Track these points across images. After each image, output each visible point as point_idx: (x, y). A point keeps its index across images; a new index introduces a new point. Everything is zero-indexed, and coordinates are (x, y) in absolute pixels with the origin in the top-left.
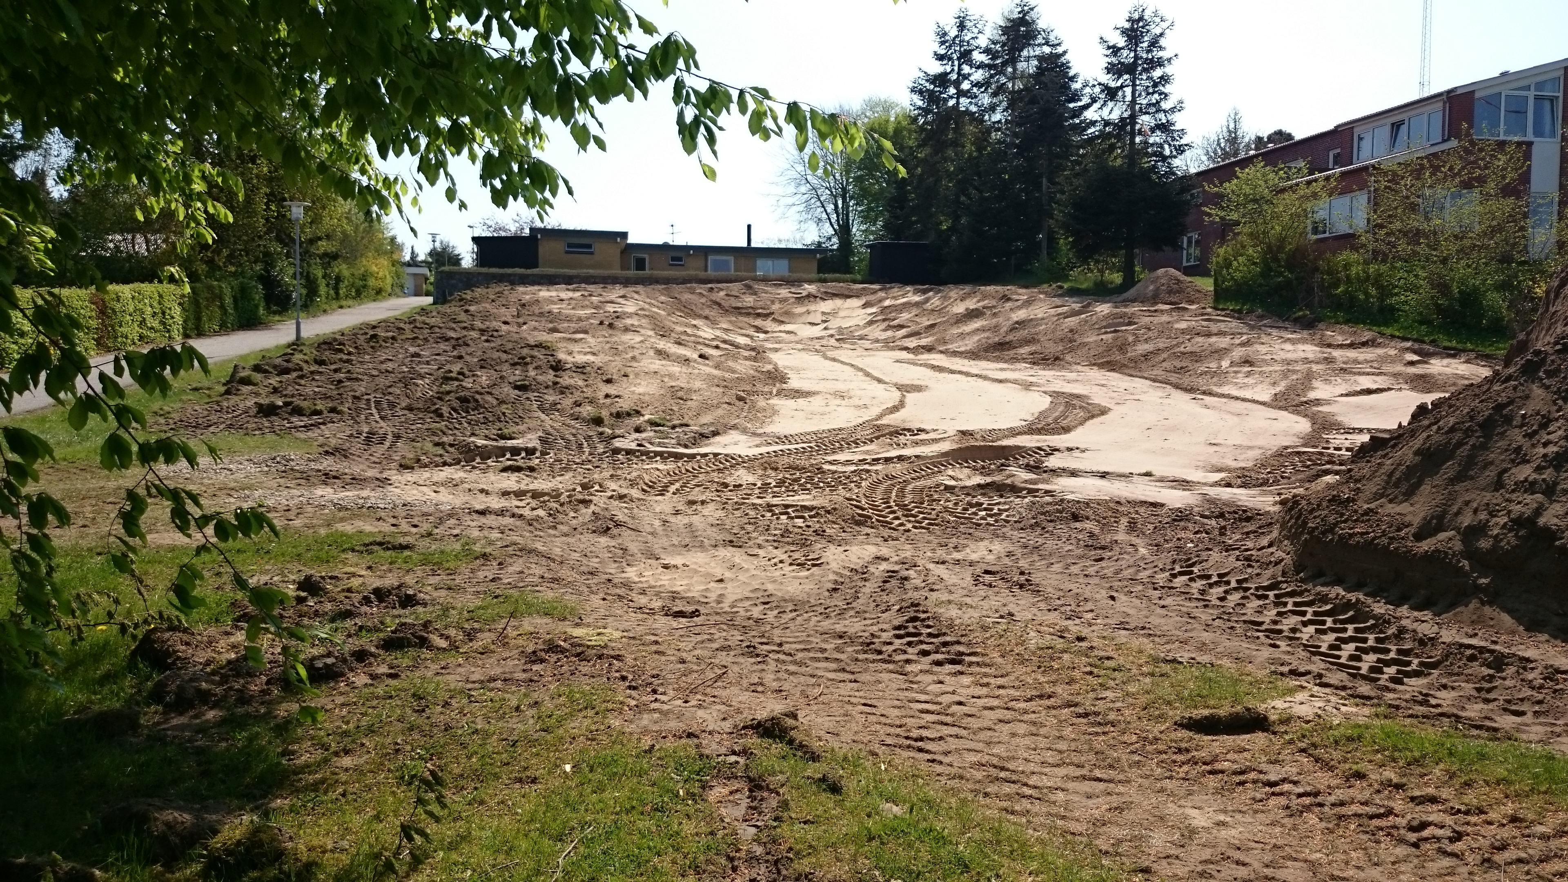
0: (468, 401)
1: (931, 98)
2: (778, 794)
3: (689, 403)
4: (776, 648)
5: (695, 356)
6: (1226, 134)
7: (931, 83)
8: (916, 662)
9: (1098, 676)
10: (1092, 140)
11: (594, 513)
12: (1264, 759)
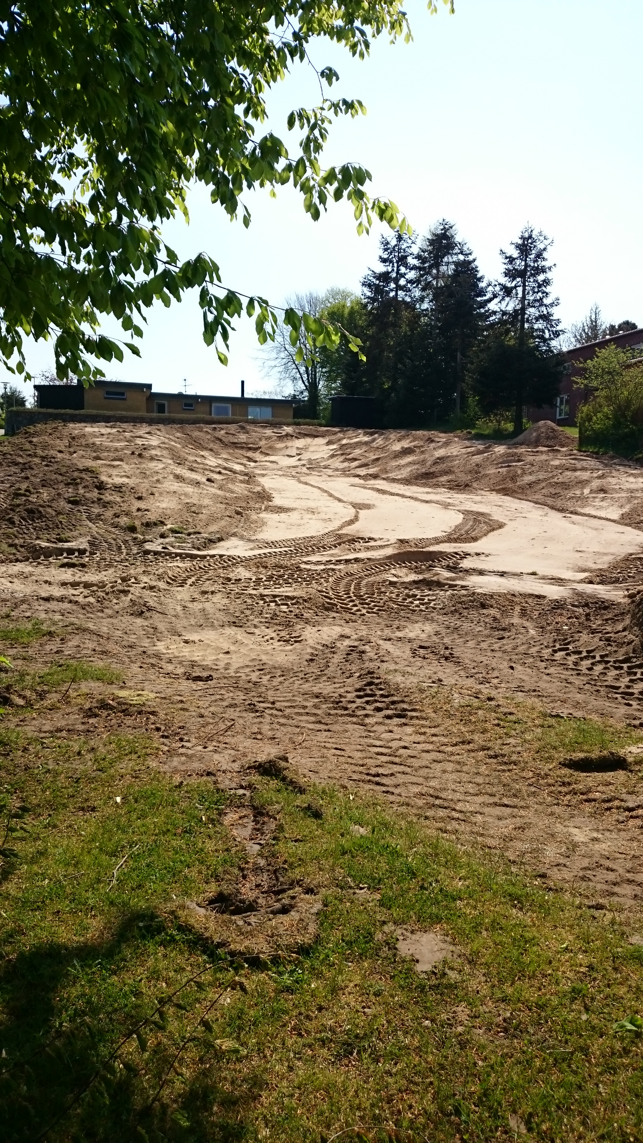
0: (34, 513)
1: (377, 290)
2: (275, 819)
3: (200, 516)
4: (270, 705)
5: (204, 480)
6: (589, 323)
7: (377, 279)
8: (372, 716)
9: (504, 727)
10: (492, 325)
11: (131, 600)
12: (624, 791)
